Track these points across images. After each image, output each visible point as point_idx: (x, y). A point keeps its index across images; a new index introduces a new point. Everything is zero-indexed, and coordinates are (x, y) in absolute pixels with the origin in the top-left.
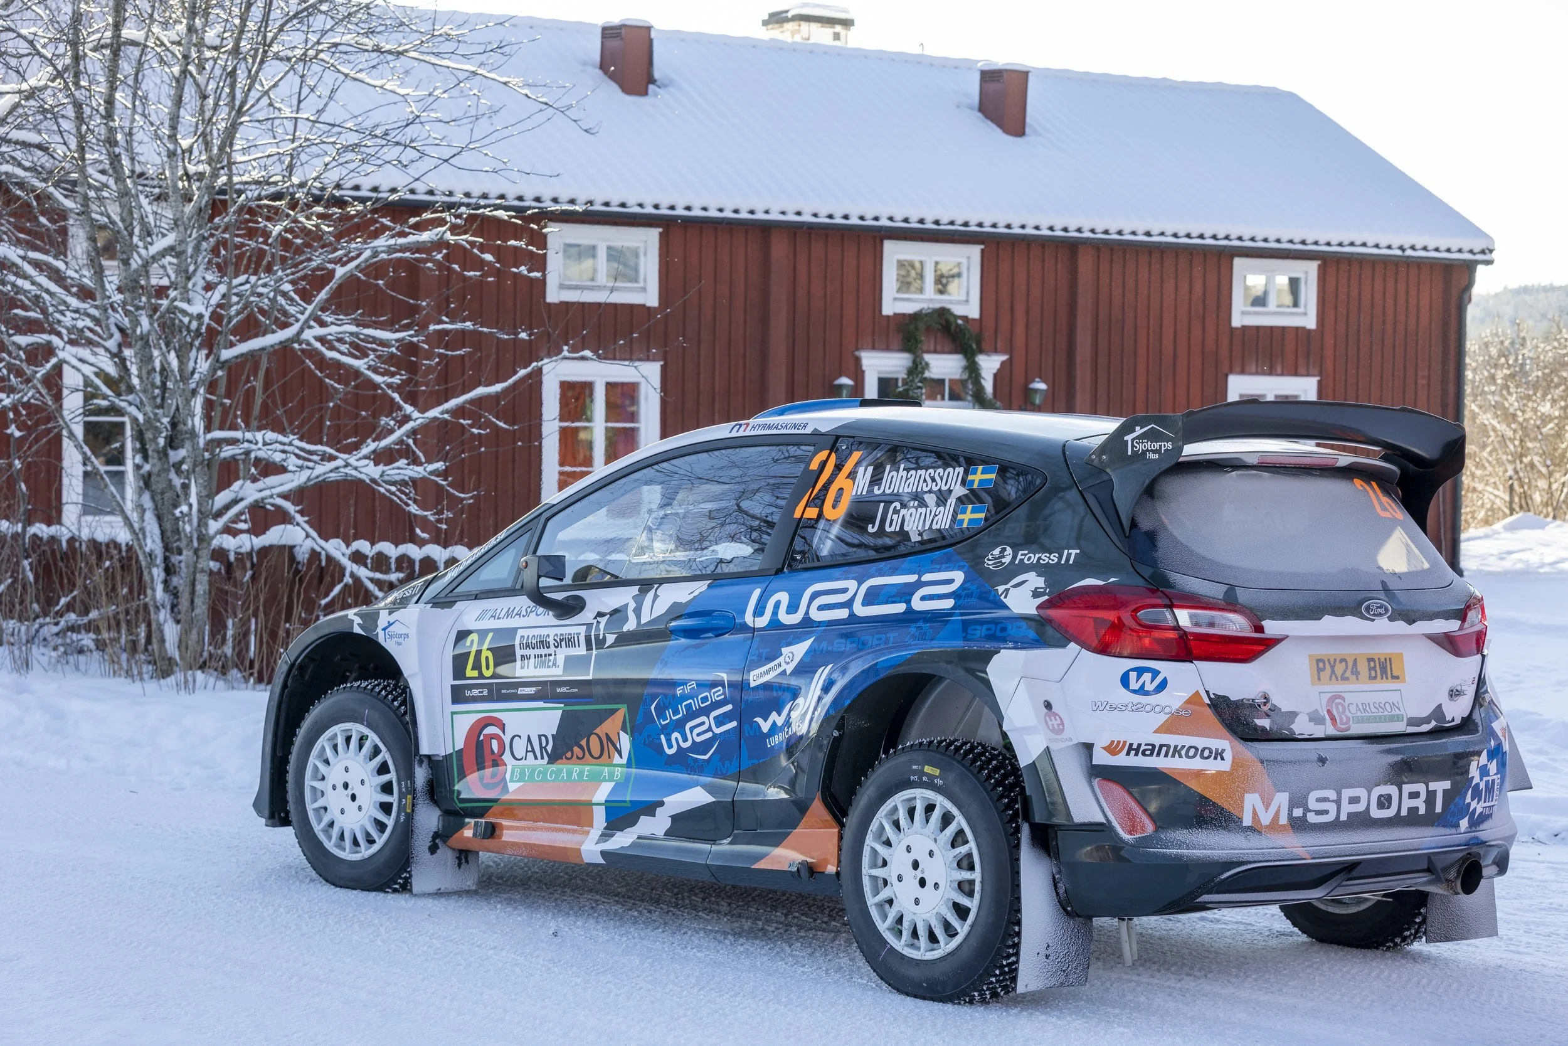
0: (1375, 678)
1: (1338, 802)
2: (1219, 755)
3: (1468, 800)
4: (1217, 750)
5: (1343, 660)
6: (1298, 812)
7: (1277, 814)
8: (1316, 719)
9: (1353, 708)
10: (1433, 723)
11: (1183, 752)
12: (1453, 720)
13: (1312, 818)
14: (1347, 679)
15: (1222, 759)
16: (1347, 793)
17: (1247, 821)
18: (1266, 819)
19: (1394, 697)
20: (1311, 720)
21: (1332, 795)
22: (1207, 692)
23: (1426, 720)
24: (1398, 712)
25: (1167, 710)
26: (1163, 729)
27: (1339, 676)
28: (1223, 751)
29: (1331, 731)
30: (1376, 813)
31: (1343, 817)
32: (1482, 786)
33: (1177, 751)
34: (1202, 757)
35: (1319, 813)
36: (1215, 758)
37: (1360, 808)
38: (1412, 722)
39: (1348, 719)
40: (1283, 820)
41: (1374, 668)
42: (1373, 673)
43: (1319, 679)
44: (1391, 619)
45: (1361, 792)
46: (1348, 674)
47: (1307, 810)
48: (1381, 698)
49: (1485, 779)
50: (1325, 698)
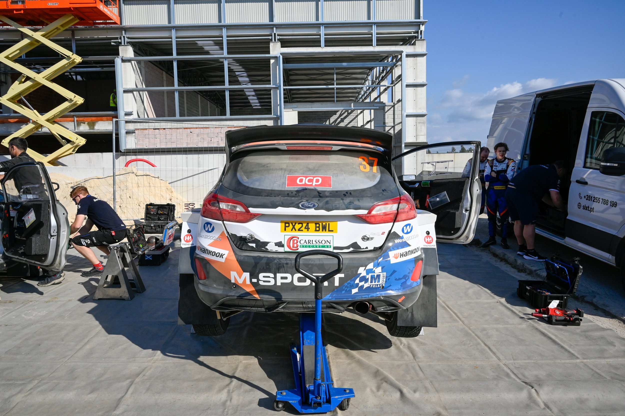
0: (319, 230)
1: (275, 278)
2: (222, 256)
3: (357, 281)
4: (222, 254)
5: (299, 224)
6: (254, 280)
7: (245, 279)
8: (280, 244)
9: (302, 242)
10: (351, 249)
11: (211, 253)
12: (367, 248)
13: (261, 283)
14: (302, 230)
15: (222, 258)
16: (279, 275)
17: (233, 281)
18: (240, 281)
19: (329, 239)
20: (276, 245)
21: (272, 275)
22: (228, 233)
23: (348, 248)
24: (328, 244)
25: (214, 238)
26: (211, 245)
27: (297, 229)
28: (224, 254)
29: (287, 249)
30: (296, 283)
31: (279, 284)
32: (369, 277)
33: (210, 252)
34: (216, 256)
35: (264, 281)
36: (220, 257)
37: (289, 281)
38: (335, 248)
39: (297, 246)
40: (248, 282)
41: (319, 227)
42: (318, 229)
43: (285, 230)
44: (315, 209)
45: (289, 276)
46: (303, 228)
47: (258, 280)
48: (321, 239)
49: (370, 274)
50: (287, 238)
